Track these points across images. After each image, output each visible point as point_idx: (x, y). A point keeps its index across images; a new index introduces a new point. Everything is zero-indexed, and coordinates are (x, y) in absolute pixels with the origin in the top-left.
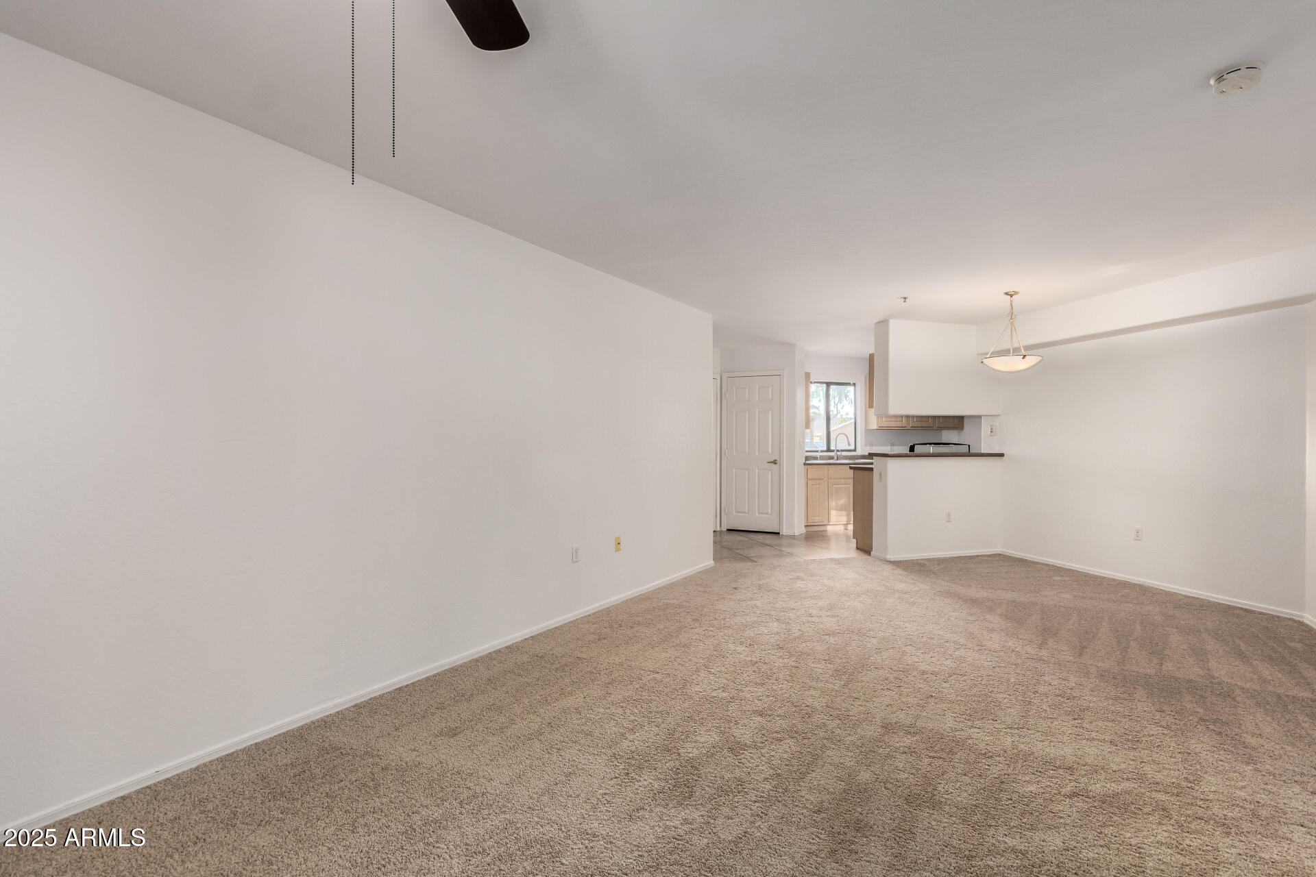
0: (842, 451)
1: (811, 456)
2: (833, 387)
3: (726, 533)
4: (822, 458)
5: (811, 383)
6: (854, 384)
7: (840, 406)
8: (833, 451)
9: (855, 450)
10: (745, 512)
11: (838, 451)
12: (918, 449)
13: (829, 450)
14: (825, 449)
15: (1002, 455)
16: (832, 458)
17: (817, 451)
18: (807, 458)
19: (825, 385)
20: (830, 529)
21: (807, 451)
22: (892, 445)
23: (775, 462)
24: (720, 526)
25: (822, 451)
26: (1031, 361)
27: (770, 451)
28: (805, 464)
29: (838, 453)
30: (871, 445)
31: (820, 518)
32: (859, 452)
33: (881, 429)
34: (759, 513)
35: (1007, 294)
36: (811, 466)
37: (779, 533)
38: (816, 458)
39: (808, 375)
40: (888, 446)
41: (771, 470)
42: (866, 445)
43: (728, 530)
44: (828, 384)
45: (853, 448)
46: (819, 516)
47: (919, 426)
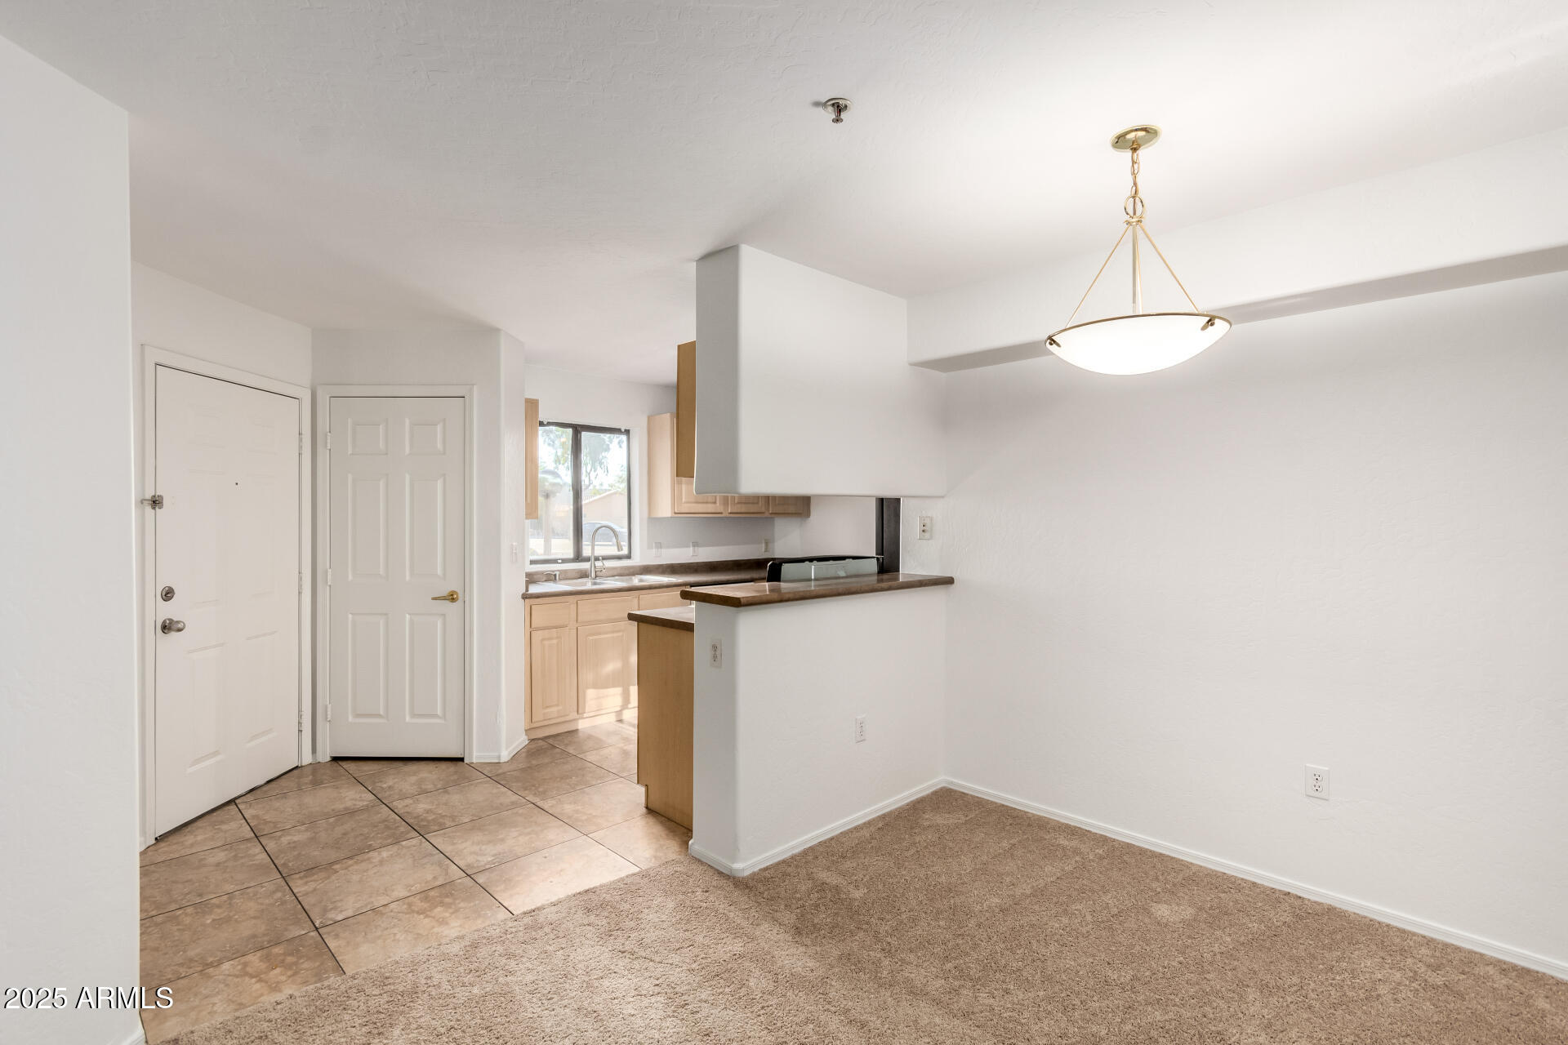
0: (605, 558)
1: (542, 573)
2: (585, 435)
3: (329, 765)
4: (566, 576)
5: (541, 424)
6: (627, 432)
7: (593, 474)
8: (588, 560)
9: (629, 557)
10: (379, 716)
11: (597, 559)
13: (578, 557)
14: (570, 554)
15: (949, 581)
16: (584, 575)
17: (555, 561)
18: (531, 579)
19: (570, 431)
20: (583, 725)
21: (532, 562)
22: (696, 544)
23: (452, 597)
24: (314, 750)
25: (564, 561)
27: (439, 572)
28: (525, 597)
30: (659, 546)
31: (560, 708)
32: (637, 560)
33: (677, 517)
34: (413, 715)
36: (539, 600)
37: (462, 760)
38: (551, 577)
39: (532, 405)
40: (688, 546)
41: (444, 615)
42: (650, 547)
43: (335, 759)
44: (577, 429)
45: (625, 551)
46: (557, 705)
47: (743, 510)
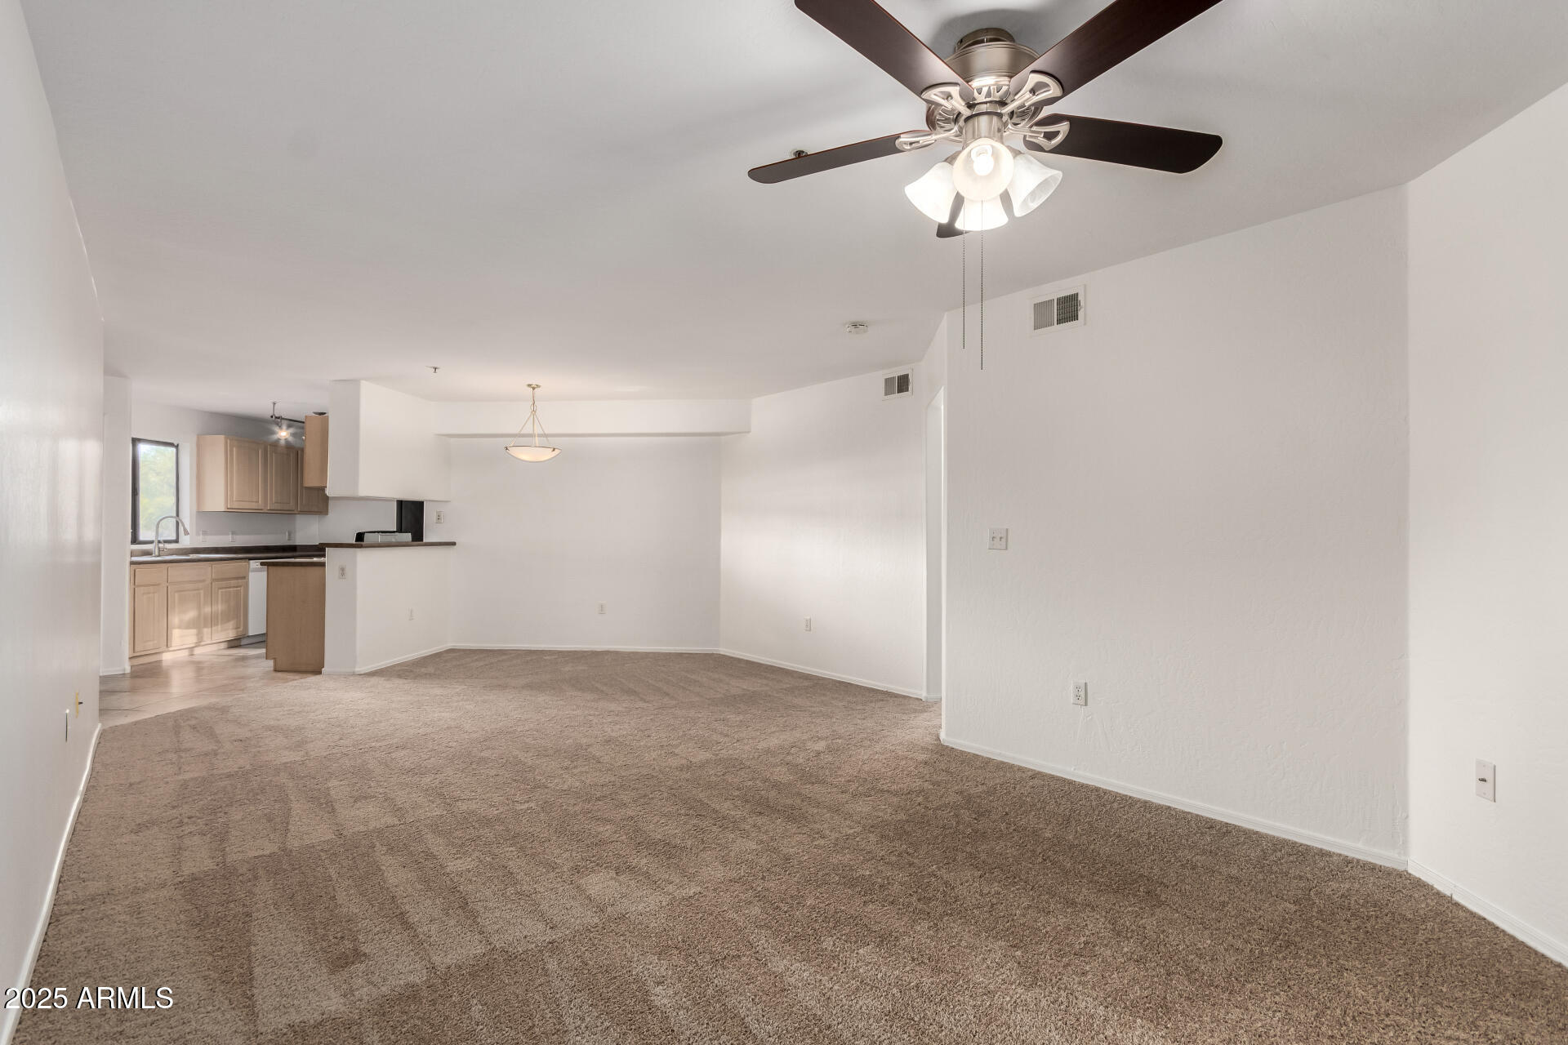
6: (178, 446)
9: (177, 541)
12: (368, 538)
15: (454, 544)
20: (167, 657)
22: (234, 533)
26: (547, 455)
29: (161, 545)
30: (205, 533)
31: (154, 642)
32: (187, 544)
33: (229, 512)
35: (529, 385)
36: (141, 566)
42: (198, 534)
45: (174, 538)
